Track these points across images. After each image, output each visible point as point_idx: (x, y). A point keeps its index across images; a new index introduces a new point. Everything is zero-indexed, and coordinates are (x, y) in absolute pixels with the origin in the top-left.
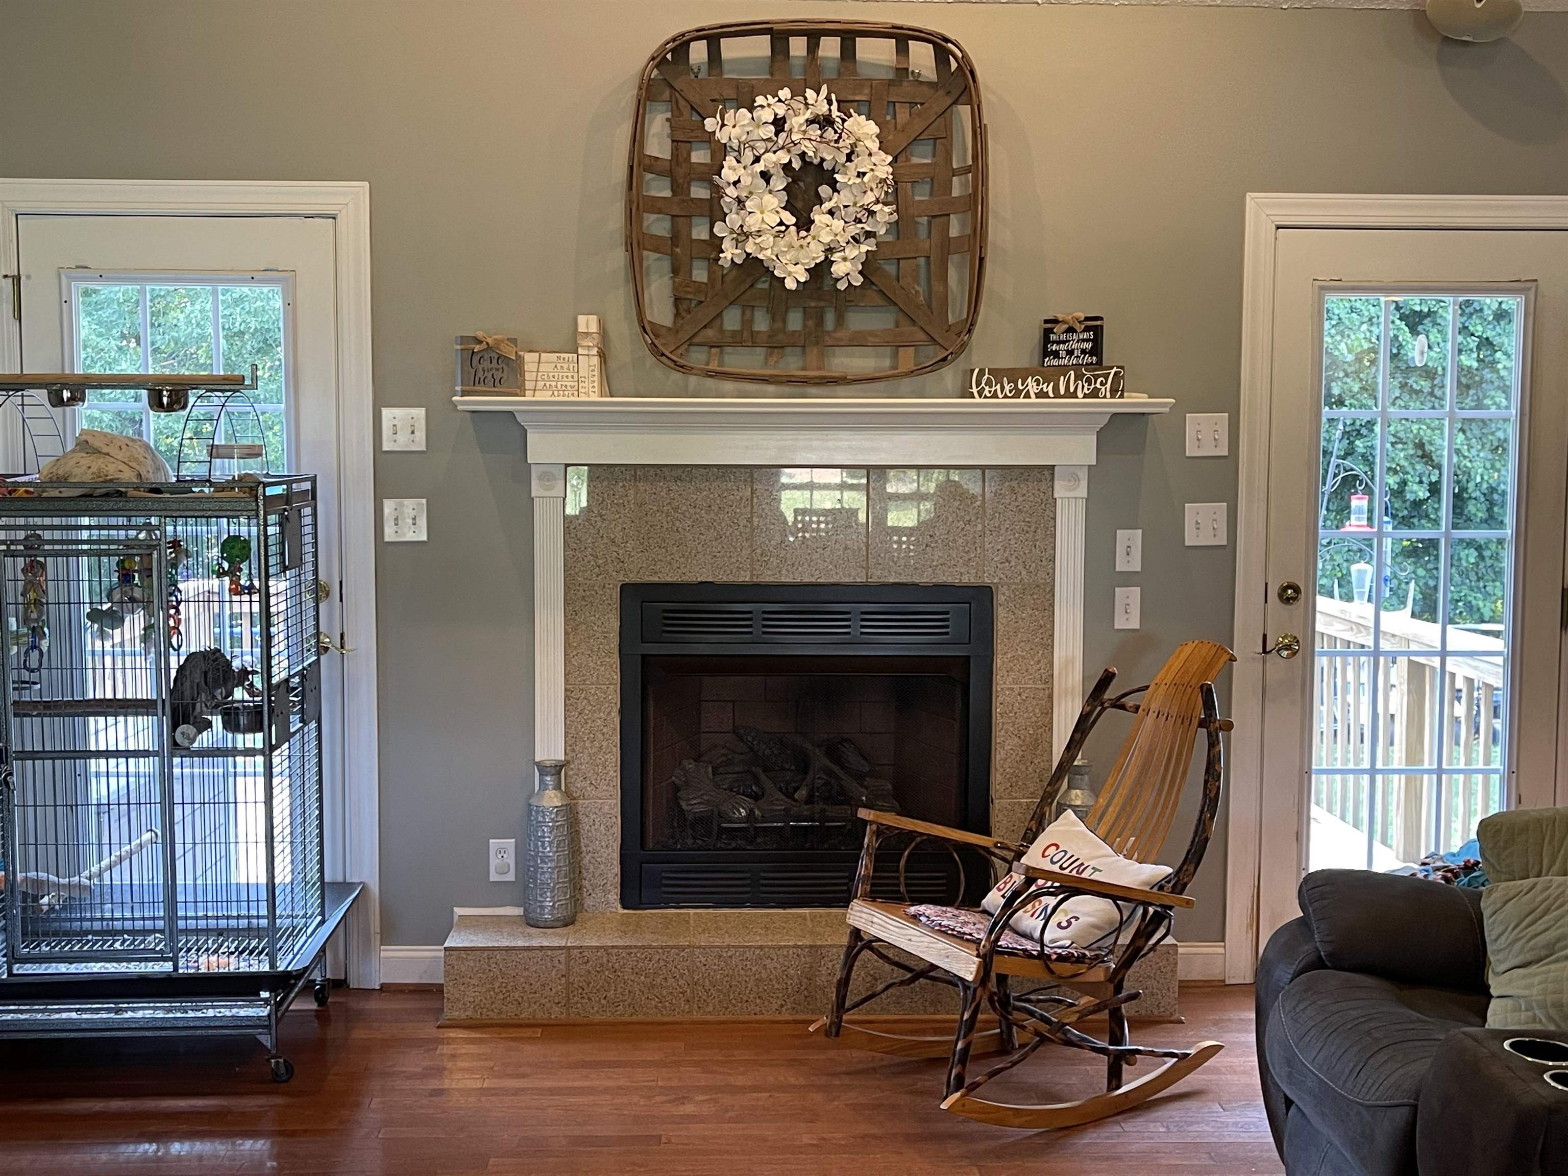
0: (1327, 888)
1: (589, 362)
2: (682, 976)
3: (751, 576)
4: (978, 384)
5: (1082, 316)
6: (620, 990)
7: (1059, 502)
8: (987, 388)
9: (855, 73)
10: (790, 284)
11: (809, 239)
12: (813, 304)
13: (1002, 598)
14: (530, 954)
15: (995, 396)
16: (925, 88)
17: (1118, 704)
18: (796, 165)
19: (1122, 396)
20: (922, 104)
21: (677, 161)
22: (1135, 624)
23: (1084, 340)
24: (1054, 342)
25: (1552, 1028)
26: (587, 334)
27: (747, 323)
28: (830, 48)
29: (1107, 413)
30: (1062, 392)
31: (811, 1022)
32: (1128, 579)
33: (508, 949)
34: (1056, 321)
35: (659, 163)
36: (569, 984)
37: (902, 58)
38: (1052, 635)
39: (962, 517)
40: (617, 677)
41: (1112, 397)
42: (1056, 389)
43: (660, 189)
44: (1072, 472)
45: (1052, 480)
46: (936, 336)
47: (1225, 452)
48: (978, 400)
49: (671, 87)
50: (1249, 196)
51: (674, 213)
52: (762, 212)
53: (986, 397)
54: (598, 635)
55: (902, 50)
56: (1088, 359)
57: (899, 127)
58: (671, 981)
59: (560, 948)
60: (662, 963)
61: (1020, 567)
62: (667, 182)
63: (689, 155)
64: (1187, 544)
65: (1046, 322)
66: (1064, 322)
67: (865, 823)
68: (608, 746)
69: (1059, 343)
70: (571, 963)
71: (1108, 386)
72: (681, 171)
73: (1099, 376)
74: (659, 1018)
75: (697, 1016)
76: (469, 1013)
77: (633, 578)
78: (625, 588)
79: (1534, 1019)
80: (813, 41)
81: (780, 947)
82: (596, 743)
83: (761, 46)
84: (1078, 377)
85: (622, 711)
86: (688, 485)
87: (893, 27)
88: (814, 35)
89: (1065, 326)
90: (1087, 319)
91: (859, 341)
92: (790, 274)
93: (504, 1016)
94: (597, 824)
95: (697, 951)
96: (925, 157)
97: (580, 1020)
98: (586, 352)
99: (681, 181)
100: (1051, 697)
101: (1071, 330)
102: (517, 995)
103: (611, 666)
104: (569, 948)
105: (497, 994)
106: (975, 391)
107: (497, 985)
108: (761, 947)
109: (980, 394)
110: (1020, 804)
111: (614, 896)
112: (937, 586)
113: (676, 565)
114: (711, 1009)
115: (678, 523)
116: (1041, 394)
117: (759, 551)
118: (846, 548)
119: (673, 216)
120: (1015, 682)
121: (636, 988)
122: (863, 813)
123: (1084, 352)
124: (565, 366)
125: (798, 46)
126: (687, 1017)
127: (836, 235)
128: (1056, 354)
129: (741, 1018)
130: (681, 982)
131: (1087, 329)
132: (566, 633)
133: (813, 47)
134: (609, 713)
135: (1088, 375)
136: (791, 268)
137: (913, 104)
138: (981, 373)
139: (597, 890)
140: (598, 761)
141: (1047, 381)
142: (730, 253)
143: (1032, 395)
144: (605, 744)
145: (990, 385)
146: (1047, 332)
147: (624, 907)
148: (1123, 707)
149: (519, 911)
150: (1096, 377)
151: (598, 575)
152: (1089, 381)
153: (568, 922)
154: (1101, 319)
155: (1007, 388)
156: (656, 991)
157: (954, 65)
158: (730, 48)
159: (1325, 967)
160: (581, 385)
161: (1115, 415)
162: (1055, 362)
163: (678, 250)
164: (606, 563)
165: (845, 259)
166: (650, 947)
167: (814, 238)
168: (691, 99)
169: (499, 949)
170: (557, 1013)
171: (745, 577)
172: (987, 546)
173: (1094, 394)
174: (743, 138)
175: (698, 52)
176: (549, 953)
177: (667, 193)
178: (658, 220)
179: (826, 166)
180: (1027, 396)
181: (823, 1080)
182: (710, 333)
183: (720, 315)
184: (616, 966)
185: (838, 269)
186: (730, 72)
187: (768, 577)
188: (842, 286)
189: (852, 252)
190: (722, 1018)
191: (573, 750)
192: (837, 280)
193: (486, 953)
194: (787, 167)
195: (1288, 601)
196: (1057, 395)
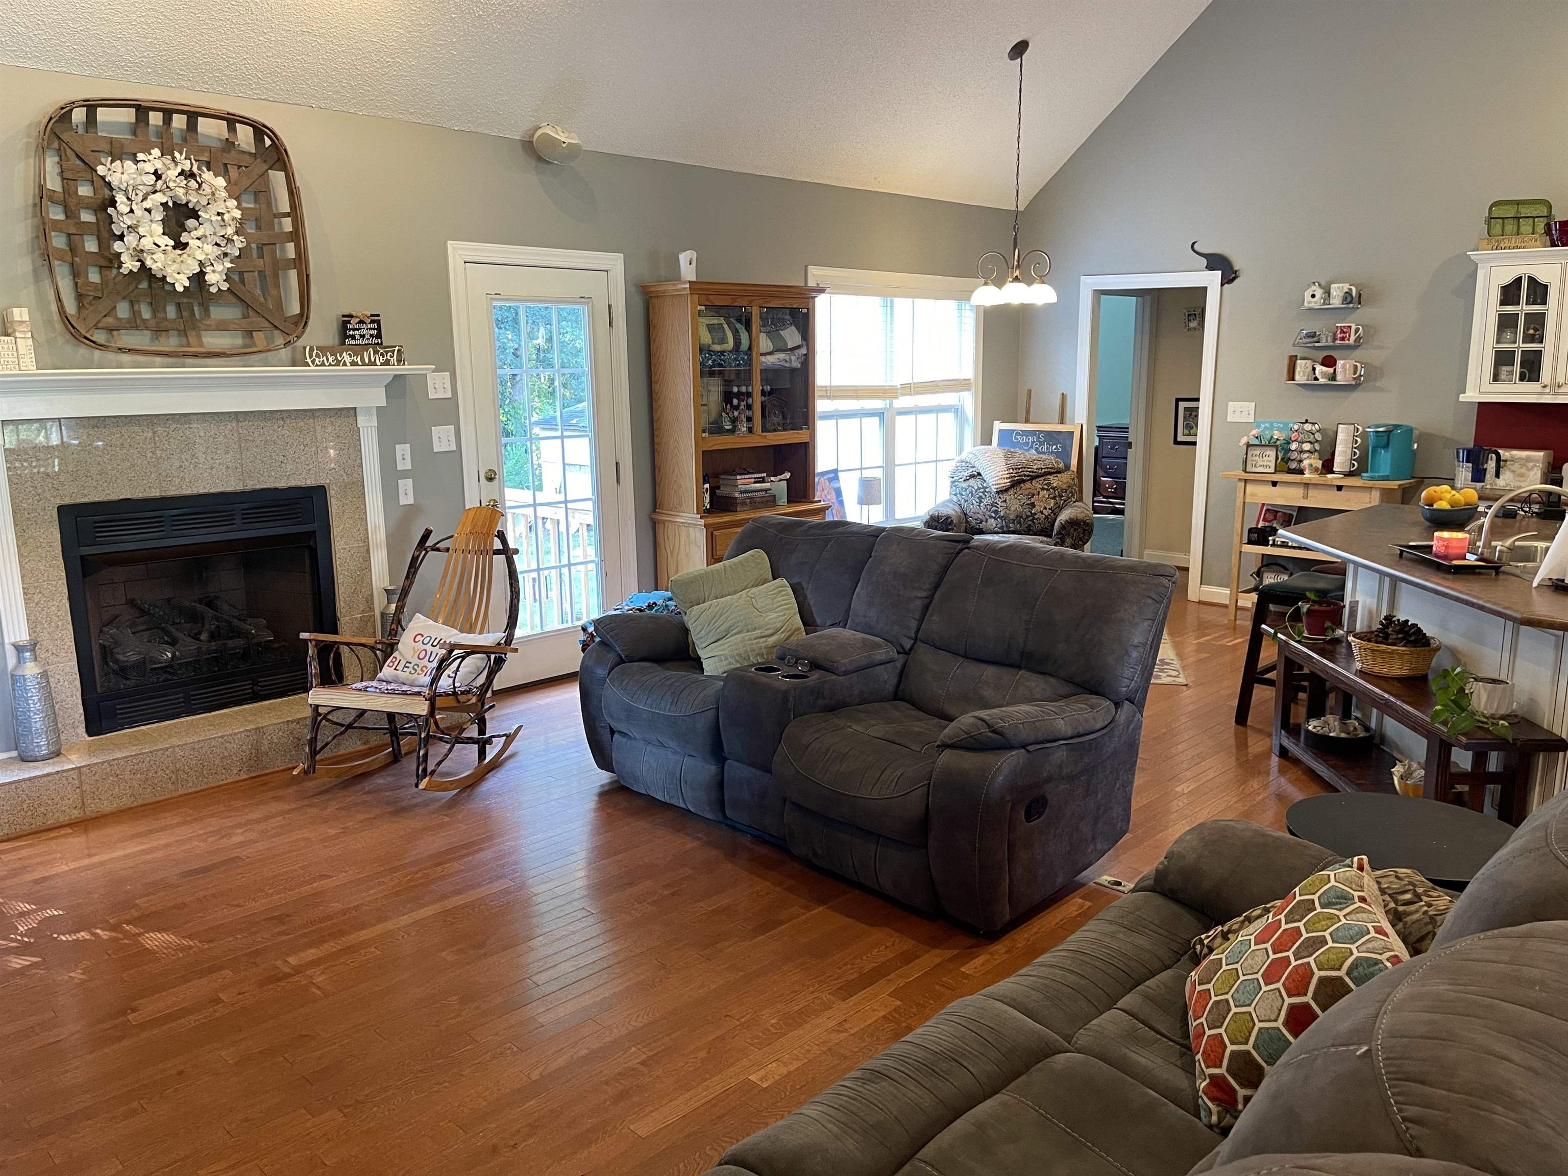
0: (613, 625)
1: (25, 344)
2: (167, 768)
3: (161, 491)
4: (311, 356)
5: (369, 314)
6: (122, 787)
7: (361, 429)
8: (317, 359)
9: (197, 141)
10: (180, 289)
11: (185, 255)
12: (185, 300)
13: (333, 493)
14: (49, 778)
15: (323, 364)
16: (246, 157)
17: (435, 549)
18: (170, 204)
19: (404, 364)
20: (246, 167)
21: (69, 194)
22: (411, 501)
23: (371, 329)
24: (350, 330)
25: (739, 665)
26: (22, 322)
27: (135, 314)
28: (179, 122)
29: (390, 375)
30: (367, 361)
31: (294, 768)
32: (405, 474)
33: (30, 779)
34: (351, 316)
35: (56, 194)
36: (83, 792)
37: (232, 135)
38: (365, 513)
39: (303, 443)
40: (64, 574)
41: (398, 365)
42: (362, 359)
43: (56, 213)
44: (367, 410)
45: (356, 416)
46: (277, 324)
47: (450, 396)
48: (313, 368)
49: (59, 138)
50: (449, 242)
51: (71, 232)
52: (152, 236)
53: (317, 365)
54: (44, 545)
55: (232, 128)
56: (375, 341)
57: (232, 181)
58: (160, 772)
59: (73, 769)
60: (152, 762)
61: (342, 472)
62: (60, 209)
63: (77, 189)
64: (435, 451)
65: (344, 316)
66: (357, 317)
67: (306, 641)
68: (63, 625)
69: (354, 330)
70: (83, 777)
71: (395, 357)
72: (72, 202)
73: (388, 352)
74: (154, 799)
75: (181, 792)
76: (5, 831)
77: (67, 501)
78: (61, 509)
79: (730, 663)
80: (167, 116)
81: (236, 734)
82: (53, 624)
83: (128, 116)
84: (376, 352)
85: (70, 598)
86: (104, 430)
87: (228, 114)
88: (168, 113)
89: (358, 320)
90: (372, 315)
91: (222, 326)
92: (177, 280)
93: (33, 826)
94: (62, 681)
95: (177, 749)
96: (250, 203)
97: (93, 815)
98: (22, 336)
99: (73, 208)
100: (368, 550)
101: (362, 322)
102: (42, 809)
103: (58, 567)
104: (80, 768)
105: (26, 812)
106: (309, 361)
107: (25, 806)
108: (222, 737)
109: (313, 362)
110: (356, 618)
111: (82, 729)
112: (290, 488)
113: (100, 489)
114: (191, 784)
115: (99, 459)
116: (354, 364)
117: (164, 474)
118: (228, 467)
119: (69, 235)
120: (346, 544)
121: (135, 783)
122: (304, 635)
123: (372, 336)
124: (6, 346)
125: (155, 118)
126: (175, 794)
127: (207, 255)
128: (353, 337)
129: (213, 785)
130: (168, 772)
131: (372, 322)
132: (18, 546)
133: (167, 121)
134: (61, 601)
135: (381, 351)
136: (177, 276)
137: (239, 167)
138: (311, 349)
139: (67, 728)
140: (56, 637)
141: (356, 354)
142: (130, 264)
143: (348, 364)
144: (60, 623)
145: (318, 356)
146: (345, 323)
147: (90, 736)
148: (438, 550)
149: (14, 754)
150: (387, 352)
151: (38, 501)
152: (382, 354)
153: (58, 754)
154: (378, 315)
155: (331, 359)
156: (149, 782)
157: (268, 142)
158: (103, 114)
159: (624, 662)
160: (21, 361)
161: (395, 375)
162: (353, 342)
163: (77, 259)
164: (44, 492)
165: (214, 271)
166: (142, 754)
167: (189, 256)
168: (75, 149)
169: (24, 780)
170: (75, 814)
171: (156, 493)
172: (320, 460)
173: (387, 363)
174: (131, 182)
175: (79, 115)
176: (65, 774)
177: (61, 217)
178: (58, 236)
179: (191, 206)
180: (345, 364)
181: (306, 802)
182: (110, 320)
183: (115, 307)
184: (118, 772)
185: (211, 278)
186: (102, 131)
187: (172, 492)
188: (213, 290)
189: (219, 267)
190: (199, 788)
191: (35, 632)
192: (210, 285)
193: (13, 787)
194: (164, 205)
195: (490, 479)
196: (364, 364)
